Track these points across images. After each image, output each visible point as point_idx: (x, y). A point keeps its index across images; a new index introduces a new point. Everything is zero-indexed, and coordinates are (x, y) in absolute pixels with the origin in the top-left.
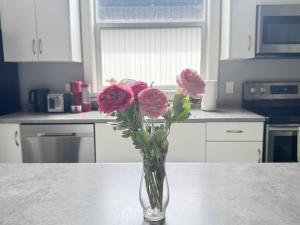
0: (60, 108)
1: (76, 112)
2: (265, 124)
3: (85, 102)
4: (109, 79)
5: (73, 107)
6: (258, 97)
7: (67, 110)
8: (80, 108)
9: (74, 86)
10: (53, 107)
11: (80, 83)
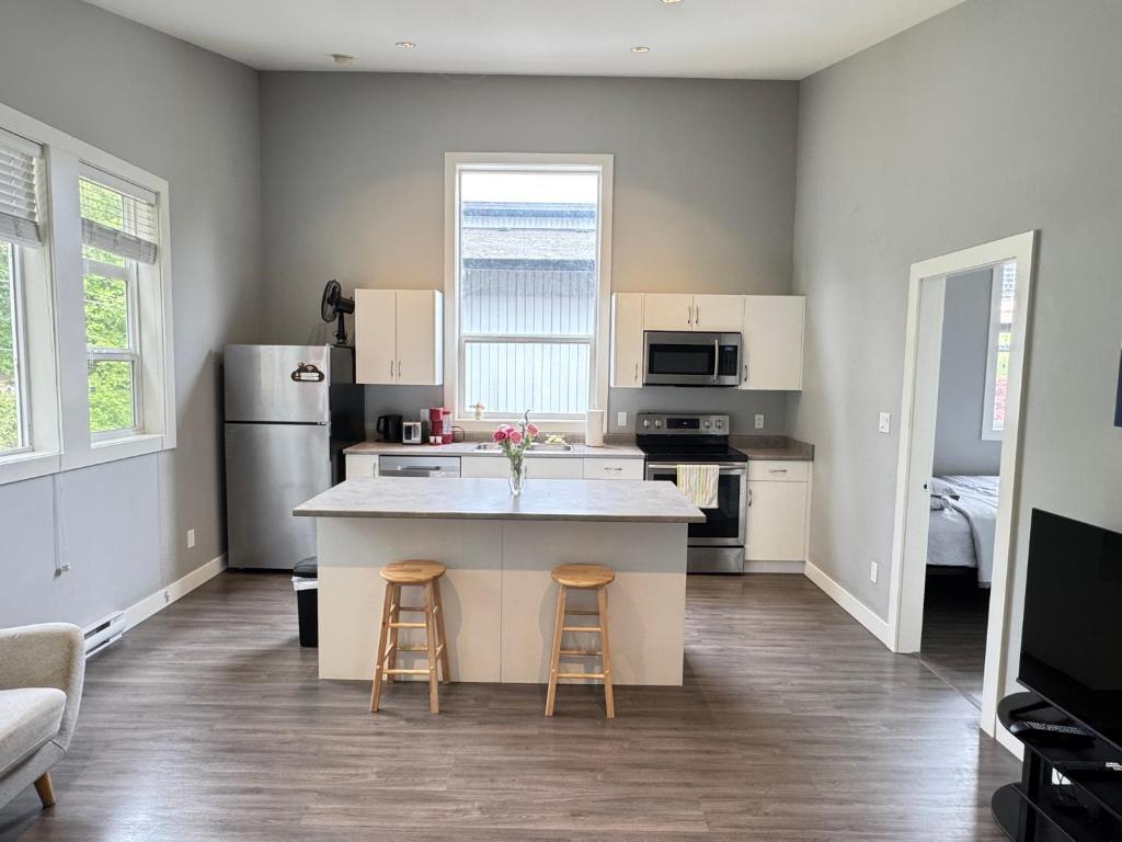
0: (418, 439)
1: (435, 444)
2: (645, 460)
3: (445, 433)
4: (475, 403)
5: (432, 439)
6: (653, 431)
7: (425, 441)
8: (439, 439)
9: (434, 414)
10: (409, 437)
11: (442, 409)
